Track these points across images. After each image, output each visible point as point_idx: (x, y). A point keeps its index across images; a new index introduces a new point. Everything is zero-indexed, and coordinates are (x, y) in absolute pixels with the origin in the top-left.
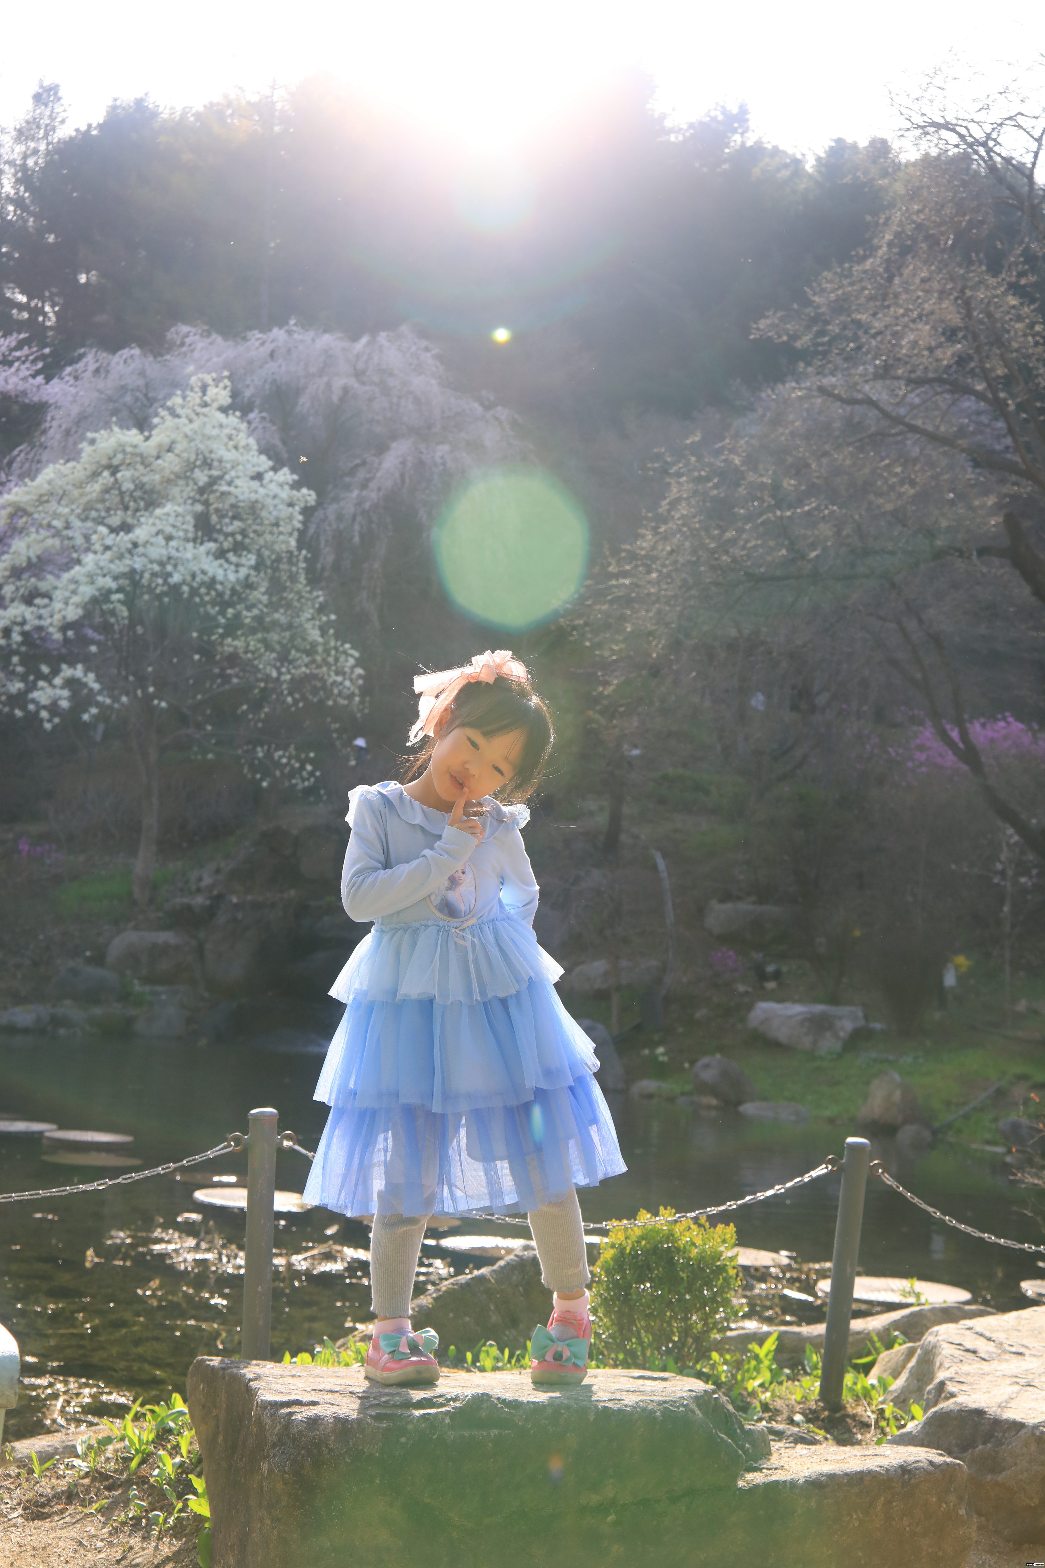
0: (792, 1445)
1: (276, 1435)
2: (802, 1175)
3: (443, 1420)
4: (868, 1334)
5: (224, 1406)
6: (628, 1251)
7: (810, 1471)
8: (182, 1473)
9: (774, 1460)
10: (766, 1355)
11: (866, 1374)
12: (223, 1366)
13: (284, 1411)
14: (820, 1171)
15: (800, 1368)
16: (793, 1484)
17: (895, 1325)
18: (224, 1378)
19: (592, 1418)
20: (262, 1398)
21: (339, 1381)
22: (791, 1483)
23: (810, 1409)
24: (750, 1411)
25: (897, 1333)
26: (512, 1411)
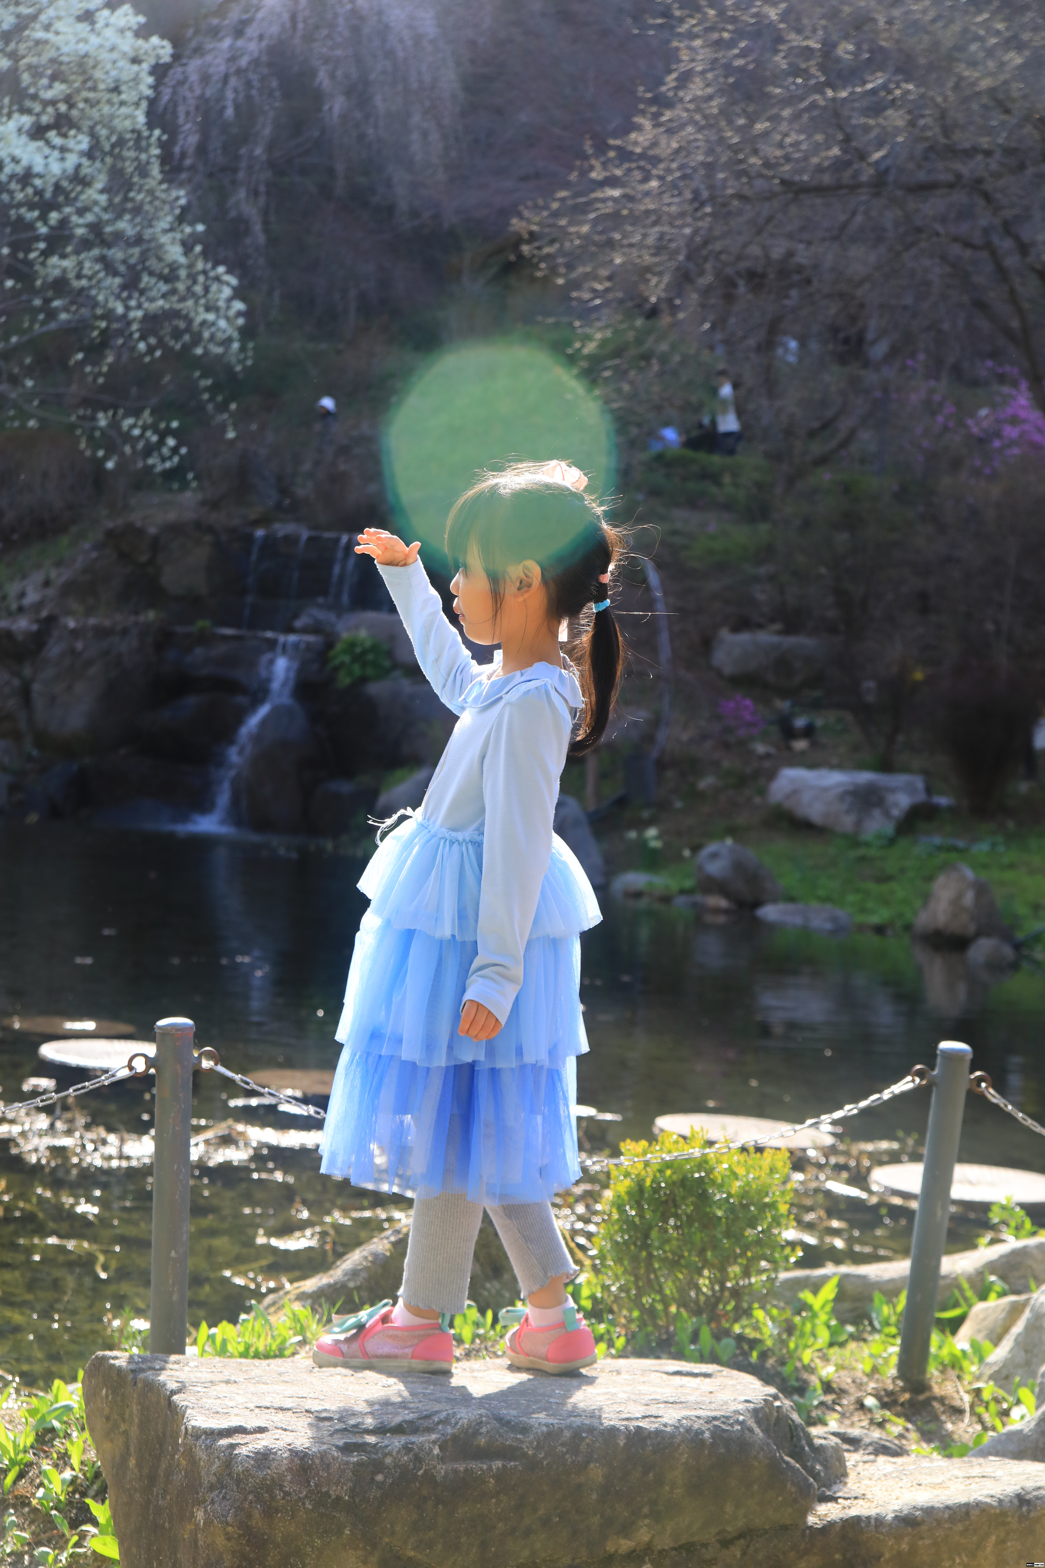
0: (872, 1457)
1: (215, 1474)
2: (880, 1091)
3: (431, 1450)
4: (956, 1279)
5: (136, 1420)
6: (648, 1183)
7: (899, 1502)
8: (74, 1492)
9: (853, 1485)
10: (823, 1307)
11: (954, 1332)
12: (133, 1367)
13: (224, 1442)
14: (905, 1085)
15: (866, 1322)
16: (879, 1521)
17: (992, 1267)
18: (135, 1384)
19: (622, 1442)
20: (193, 1423)
21: (290, 1390)
22: (876, 1519)
23: (885, 1390)
24: (808, 1394)
25: (993, 1278)
26: (519, 1436)
